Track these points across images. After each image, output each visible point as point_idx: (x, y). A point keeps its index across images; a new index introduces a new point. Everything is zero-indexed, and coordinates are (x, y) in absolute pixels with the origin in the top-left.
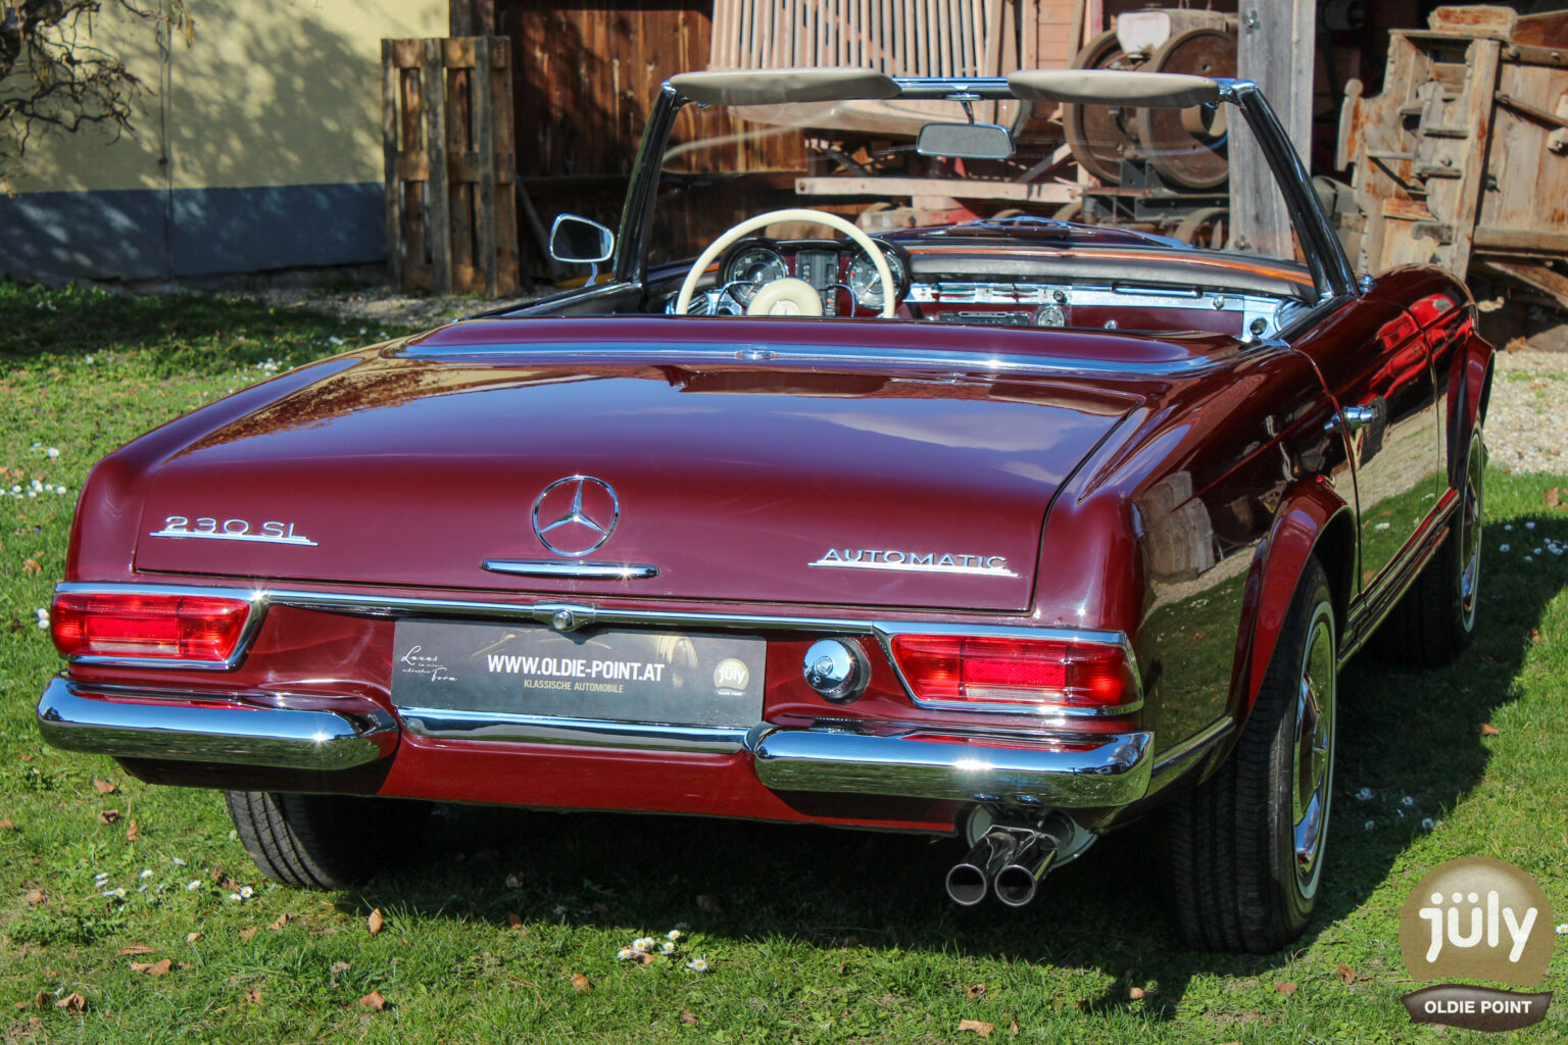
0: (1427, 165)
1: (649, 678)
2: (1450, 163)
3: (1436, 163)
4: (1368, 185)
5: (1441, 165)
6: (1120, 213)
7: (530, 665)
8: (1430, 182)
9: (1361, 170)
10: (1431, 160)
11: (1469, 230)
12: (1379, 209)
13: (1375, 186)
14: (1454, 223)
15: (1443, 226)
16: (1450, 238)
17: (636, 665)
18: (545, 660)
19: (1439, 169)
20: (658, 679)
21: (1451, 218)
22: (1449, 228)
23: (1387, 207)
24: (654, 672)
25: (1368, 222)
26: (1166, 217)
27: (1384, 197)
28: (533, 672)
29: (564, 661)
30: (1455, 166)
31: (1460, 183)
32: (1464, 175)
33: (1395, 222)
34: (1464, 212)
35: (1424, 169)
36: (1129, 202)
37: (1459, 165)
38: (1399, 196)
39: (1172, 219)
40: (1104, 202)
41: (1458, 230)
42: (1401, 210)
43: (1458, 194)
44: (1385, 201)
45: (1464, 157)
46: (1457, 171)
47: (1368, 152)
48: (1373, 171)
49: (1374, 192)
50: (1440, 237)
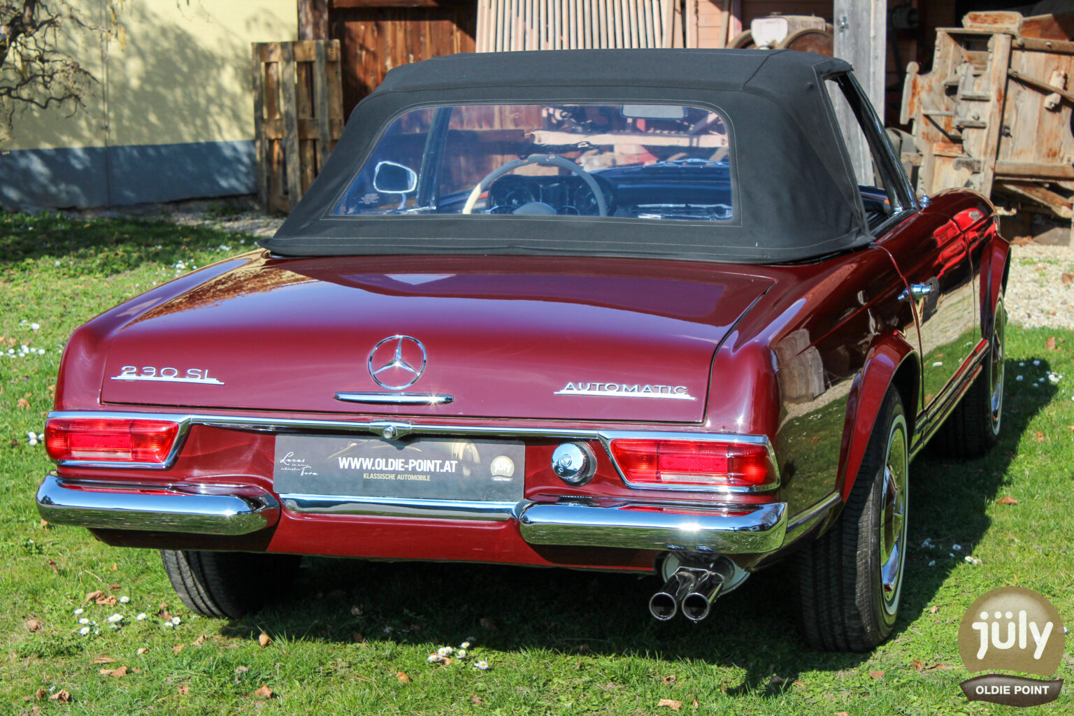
0: (963, 119)
1: (447, 471)
2: (978, 118)
3: (969, 119)
4: (924, 134)
5: (972, 120)
7: (367, 464)
8: (965, 131)
9: (918, 123)
10: (965, 116)
11: (992, 163)
12: (931, 149)
13: (928, 134)
14: (982, 158)
15: (974, 161)
16: (979, 169)
17: (438, 462)
18: (377, 460)
19: (971, 122)
20: (454, 471)
21: (980, 155)
22: (979, 162)
23: (936, 149)
24: (450, 467)
25: (923, 159)
27: (935, 141)
28: (369, 468)
29: (390, 460)
30: (982, 120)
31: (986, 131)
32: (988, 126)
33: (942, 158)
34: (989, 151)
35: (961, 122)
37: (985, 119)
38: (944, 141)
41: (985, 163)
42: (946, 150)
43: (984, 139)
44: (935, 145)
45: (988, 115)
46: (984, 123)
47: (923, 111)
48: (926, 124)
49: (928, 139)
50: (973, 168)
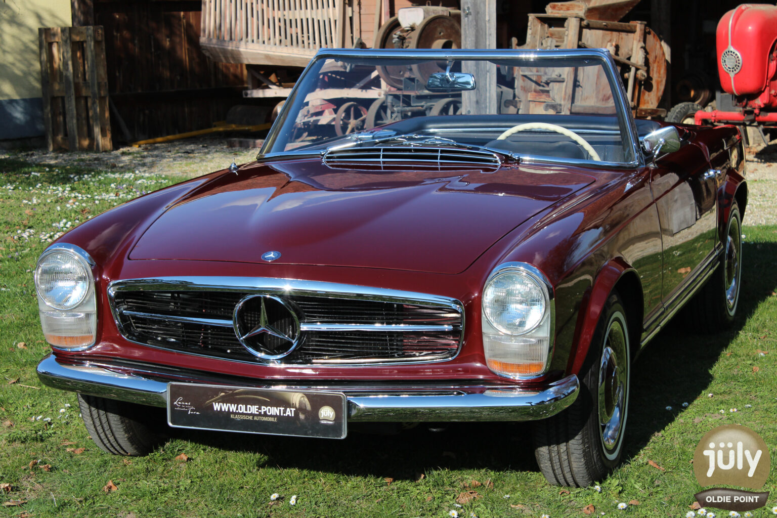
0: (549, 77)
2: (560, 76)
3: (554, 76)
4: (522, 87)
5: (556, 77)
6: (404, 102)
8: (551, 84)
9: (518, 80)
10: (551, 75)
11: (569, 106)
12: (527, 97)
13: (524, 87)
14: (562, 103)
15: (557, 104)
16: (561, 110)
19: (555, 78)
21: (561, 101)
22: (560, 105)
23: (530, 96)
25: (522, 104)
26: (426, 103)
27: (529, 92)
30: (562, 77)
31: (565, 83)
32: (566, 80)
33: (535, 103)
34: (567, 97)
35: (548, 79)
36: (408, 97)
37: (564, 76)
38: (535, 91)
39: (429, 104)
40: (396, 97)
41: (564, 106)
42: (537, 98)
43: (564, 90)
44: (529, 94)
45: (566, 73)
46: (563, 79)
47: (521, 73)
48: (524, 81)
49: (524, 90)
50: (556, 109)
